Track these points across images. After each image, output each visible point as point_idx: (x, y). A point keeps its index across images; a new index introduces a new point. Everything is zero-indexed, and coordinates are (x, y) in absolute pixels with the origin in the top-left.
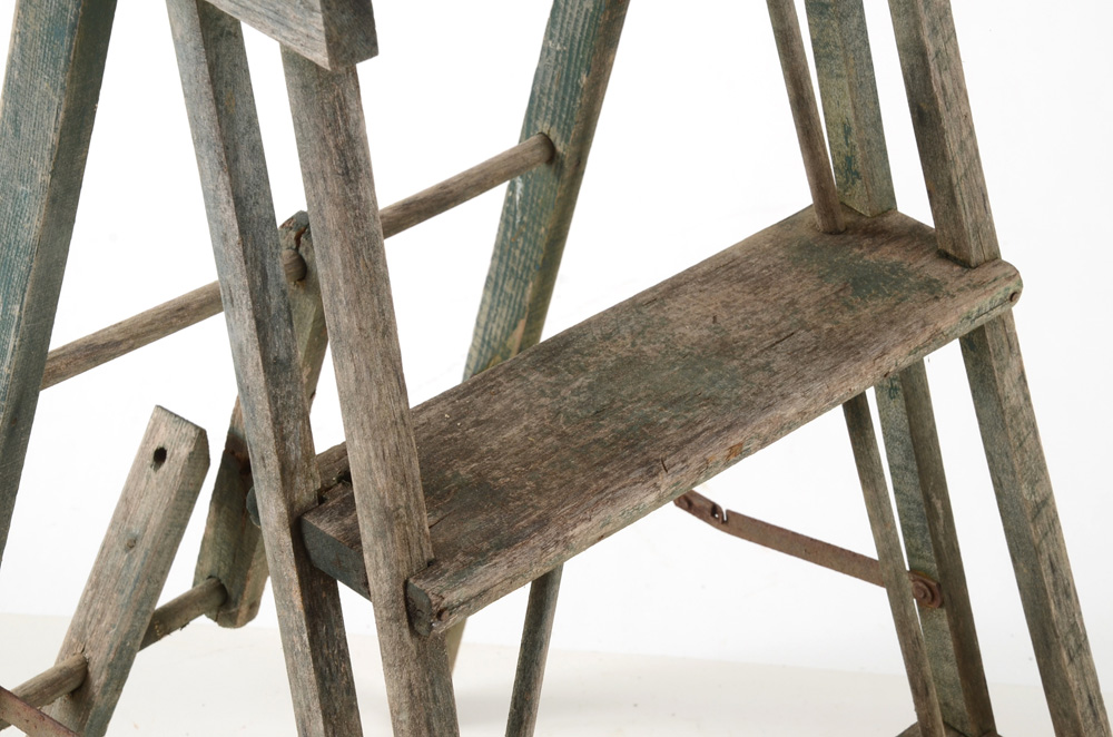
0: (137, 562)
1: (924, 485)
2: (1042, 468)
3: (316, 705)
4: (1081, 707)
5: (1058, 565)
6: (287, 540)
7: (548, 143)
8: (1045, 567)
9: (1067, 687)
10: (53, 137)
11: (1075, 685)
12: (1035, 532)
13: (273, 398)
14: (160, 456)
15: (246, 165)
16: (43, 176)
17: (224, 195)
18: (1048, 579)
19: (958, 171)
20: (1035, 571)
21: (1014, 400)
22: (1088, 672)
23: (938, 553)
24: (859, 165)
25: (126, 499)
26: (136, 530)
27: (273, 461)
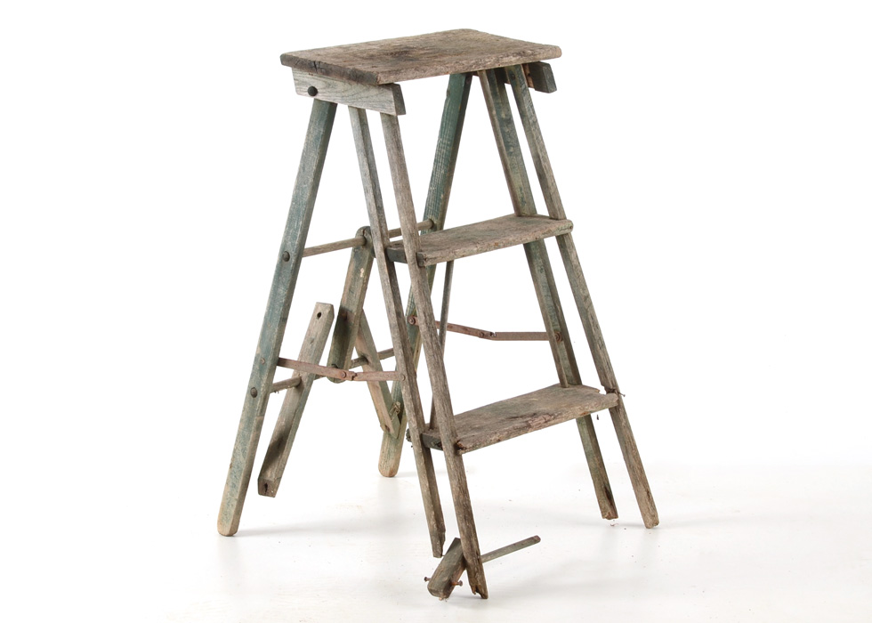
0: (315, 345)
1: (553, 299)
2: (586, 286)
3: (392, 300)
4: (605, 364)
5: (593, 317)
6: (383, 254)
7: (432, 221)
8: (589, 317)
9: (600, 358)
10: (314, 168)
11: (602, 357)
12: (586, 305)
13: (378, 216)
14: (319, 315)
15: (370, 156)
16: (311, 180)
17: (365, 163)
18: (591, 321)
19: (552, 191)
20: (587, 319)
21: (575, 263)
22: (606, 354)
23: (559, 322)
24: (525, 199)
25: (309, 330)
26: (313, 337)
27: (379, 233)
